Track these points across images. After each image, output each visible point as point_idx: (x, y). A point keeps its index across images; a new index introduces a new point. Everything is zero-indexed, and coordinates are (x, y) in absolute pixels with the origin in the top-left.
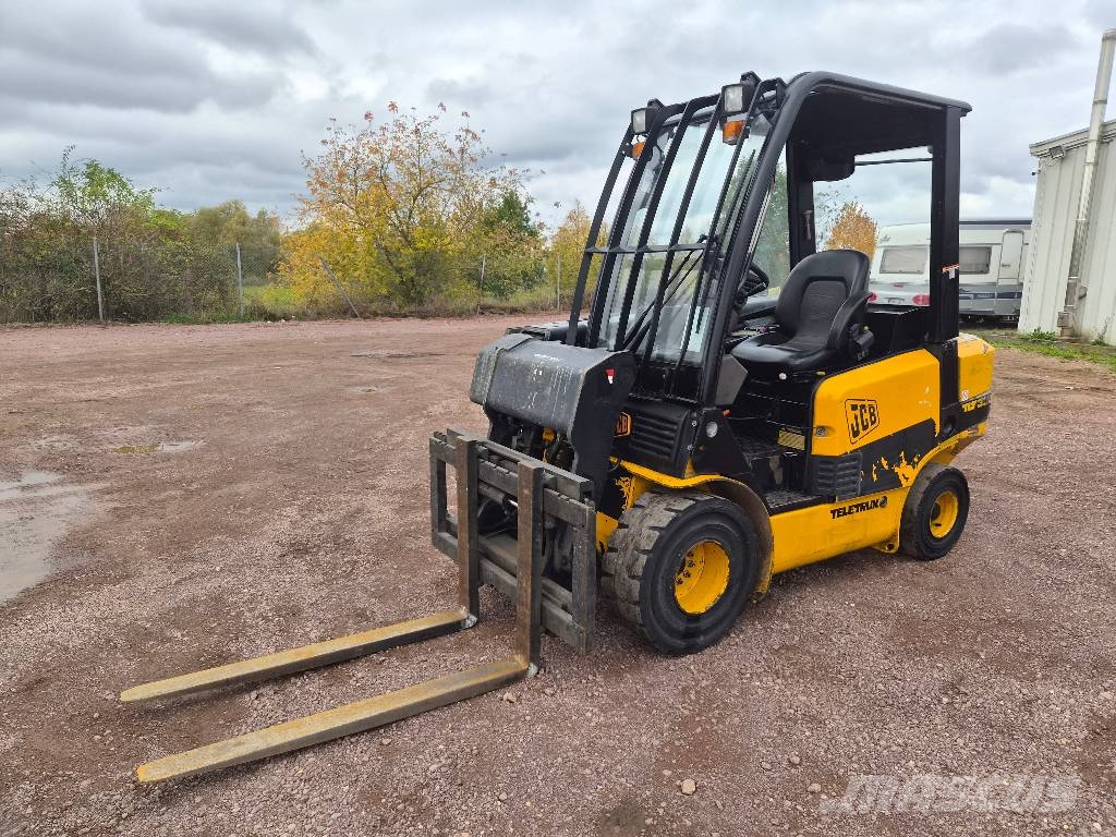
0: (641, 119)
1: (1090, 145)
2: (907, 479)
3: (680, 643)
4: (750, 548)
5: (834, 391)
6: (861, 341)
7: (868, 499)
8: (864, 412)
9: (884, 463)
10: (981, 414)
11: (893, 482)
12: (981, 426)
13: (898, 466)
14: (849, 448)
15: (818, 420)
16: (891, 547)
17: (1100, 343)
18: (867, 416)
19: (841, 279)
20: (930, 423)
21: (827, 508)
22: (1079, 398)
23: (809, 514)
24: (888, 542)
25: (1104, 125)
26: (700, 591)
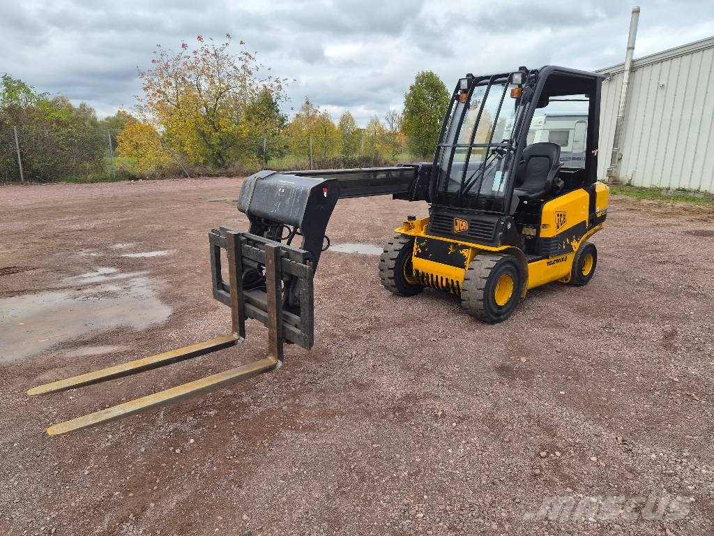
0: (464, 84)
1: (625, 72)
2: (575, 248)
3: (495, 318)
4: (520, 276)
5: (550, 207)
6: (560, 185)
7: (560, 257)
8: (561, 216)
9: (568, 240)
10: (603, 218)
11: (570, 249)
12: (603, 224)
13: (573, 242)
14: (556, 234)
15: (543, 222)
16: (567, 280)
17: (629, 185)
18: (562, 219)
19: (547, 156)
20: (585, 222)
21: (545, 261)
22: (624, 214)
23: (539, 264)
24: (565, 278)
25: (633, 61)
26: (503, 297)
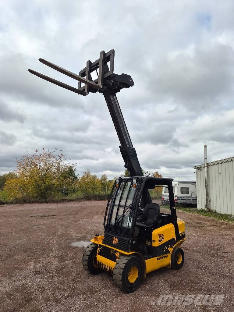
0: (118, 181)
1: (205, 167)
2: (171, 251)
3: (129, 290)
4: (142, 267)
5: (156, 232)
6: (159, 222)
7: (164, 256)
8: (161, 237)
9: (166, 248)
10: (184, 236)
11: (168, 252)
12: (184, 239)
13: (169, 248)
14: (159, 245)
15: (153, 239)
16: (169, 267)
17: (215, 212)
18: (162, 238)
19: (155, 209)
20: (174, 238)
21: (156, 258)
23: (153, 259)
24: (168, 265)
26: (133, 278)
